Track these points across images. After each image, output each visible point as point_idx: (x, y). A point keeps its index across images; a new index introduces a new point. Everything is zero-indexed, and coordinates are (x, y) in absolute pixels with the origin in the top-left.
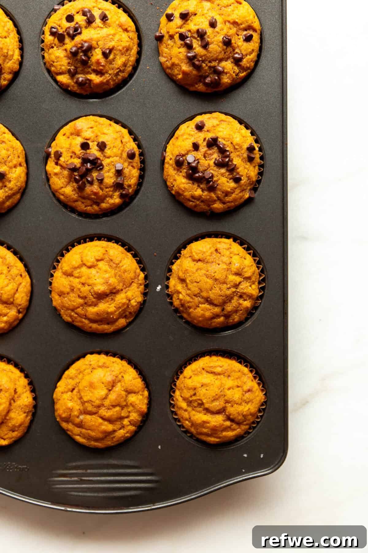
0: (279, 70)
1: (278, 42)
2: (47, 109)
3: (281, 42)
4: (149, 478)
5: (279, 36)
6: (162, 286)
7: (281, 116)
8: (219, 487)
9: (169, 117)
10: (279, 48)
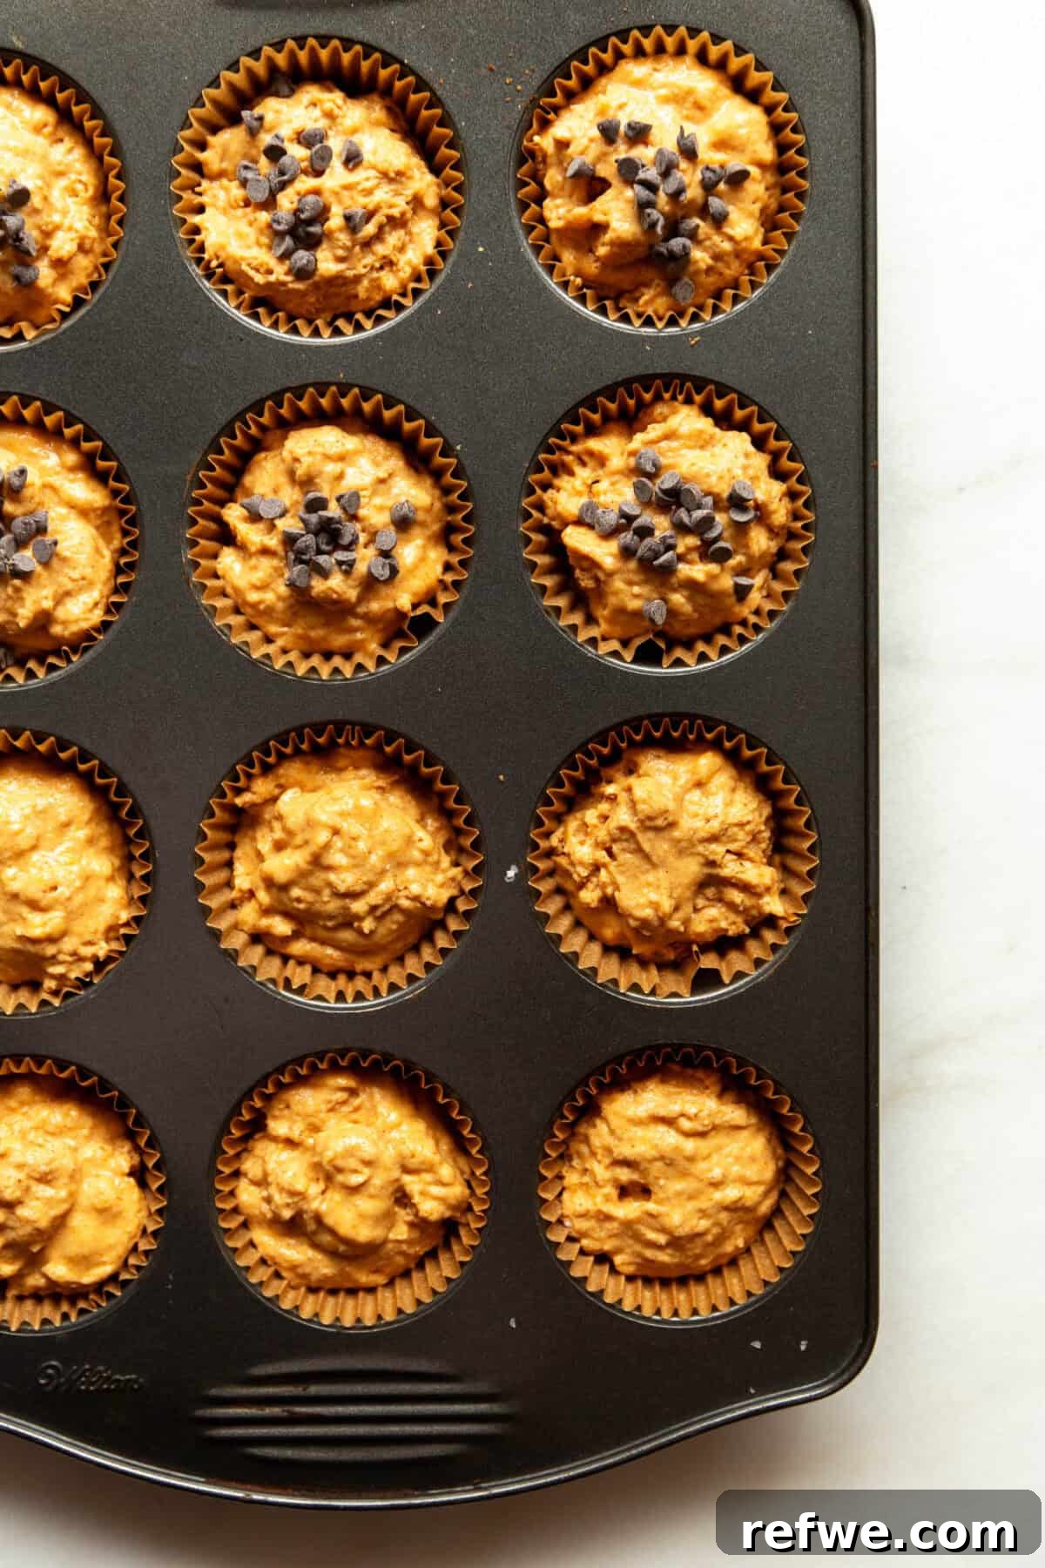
0: (854, 258)
1: (851, 177)
2: (194, 368)
3: (860, 175)
4: (483, 1408)
5: (853, 162)
6: (519, 868)
7: (859, 386)
8: (682, 1433)
9: (542, 389)
10: (854, 194)
